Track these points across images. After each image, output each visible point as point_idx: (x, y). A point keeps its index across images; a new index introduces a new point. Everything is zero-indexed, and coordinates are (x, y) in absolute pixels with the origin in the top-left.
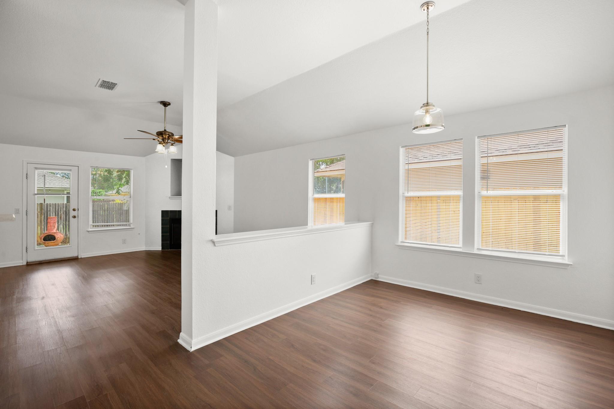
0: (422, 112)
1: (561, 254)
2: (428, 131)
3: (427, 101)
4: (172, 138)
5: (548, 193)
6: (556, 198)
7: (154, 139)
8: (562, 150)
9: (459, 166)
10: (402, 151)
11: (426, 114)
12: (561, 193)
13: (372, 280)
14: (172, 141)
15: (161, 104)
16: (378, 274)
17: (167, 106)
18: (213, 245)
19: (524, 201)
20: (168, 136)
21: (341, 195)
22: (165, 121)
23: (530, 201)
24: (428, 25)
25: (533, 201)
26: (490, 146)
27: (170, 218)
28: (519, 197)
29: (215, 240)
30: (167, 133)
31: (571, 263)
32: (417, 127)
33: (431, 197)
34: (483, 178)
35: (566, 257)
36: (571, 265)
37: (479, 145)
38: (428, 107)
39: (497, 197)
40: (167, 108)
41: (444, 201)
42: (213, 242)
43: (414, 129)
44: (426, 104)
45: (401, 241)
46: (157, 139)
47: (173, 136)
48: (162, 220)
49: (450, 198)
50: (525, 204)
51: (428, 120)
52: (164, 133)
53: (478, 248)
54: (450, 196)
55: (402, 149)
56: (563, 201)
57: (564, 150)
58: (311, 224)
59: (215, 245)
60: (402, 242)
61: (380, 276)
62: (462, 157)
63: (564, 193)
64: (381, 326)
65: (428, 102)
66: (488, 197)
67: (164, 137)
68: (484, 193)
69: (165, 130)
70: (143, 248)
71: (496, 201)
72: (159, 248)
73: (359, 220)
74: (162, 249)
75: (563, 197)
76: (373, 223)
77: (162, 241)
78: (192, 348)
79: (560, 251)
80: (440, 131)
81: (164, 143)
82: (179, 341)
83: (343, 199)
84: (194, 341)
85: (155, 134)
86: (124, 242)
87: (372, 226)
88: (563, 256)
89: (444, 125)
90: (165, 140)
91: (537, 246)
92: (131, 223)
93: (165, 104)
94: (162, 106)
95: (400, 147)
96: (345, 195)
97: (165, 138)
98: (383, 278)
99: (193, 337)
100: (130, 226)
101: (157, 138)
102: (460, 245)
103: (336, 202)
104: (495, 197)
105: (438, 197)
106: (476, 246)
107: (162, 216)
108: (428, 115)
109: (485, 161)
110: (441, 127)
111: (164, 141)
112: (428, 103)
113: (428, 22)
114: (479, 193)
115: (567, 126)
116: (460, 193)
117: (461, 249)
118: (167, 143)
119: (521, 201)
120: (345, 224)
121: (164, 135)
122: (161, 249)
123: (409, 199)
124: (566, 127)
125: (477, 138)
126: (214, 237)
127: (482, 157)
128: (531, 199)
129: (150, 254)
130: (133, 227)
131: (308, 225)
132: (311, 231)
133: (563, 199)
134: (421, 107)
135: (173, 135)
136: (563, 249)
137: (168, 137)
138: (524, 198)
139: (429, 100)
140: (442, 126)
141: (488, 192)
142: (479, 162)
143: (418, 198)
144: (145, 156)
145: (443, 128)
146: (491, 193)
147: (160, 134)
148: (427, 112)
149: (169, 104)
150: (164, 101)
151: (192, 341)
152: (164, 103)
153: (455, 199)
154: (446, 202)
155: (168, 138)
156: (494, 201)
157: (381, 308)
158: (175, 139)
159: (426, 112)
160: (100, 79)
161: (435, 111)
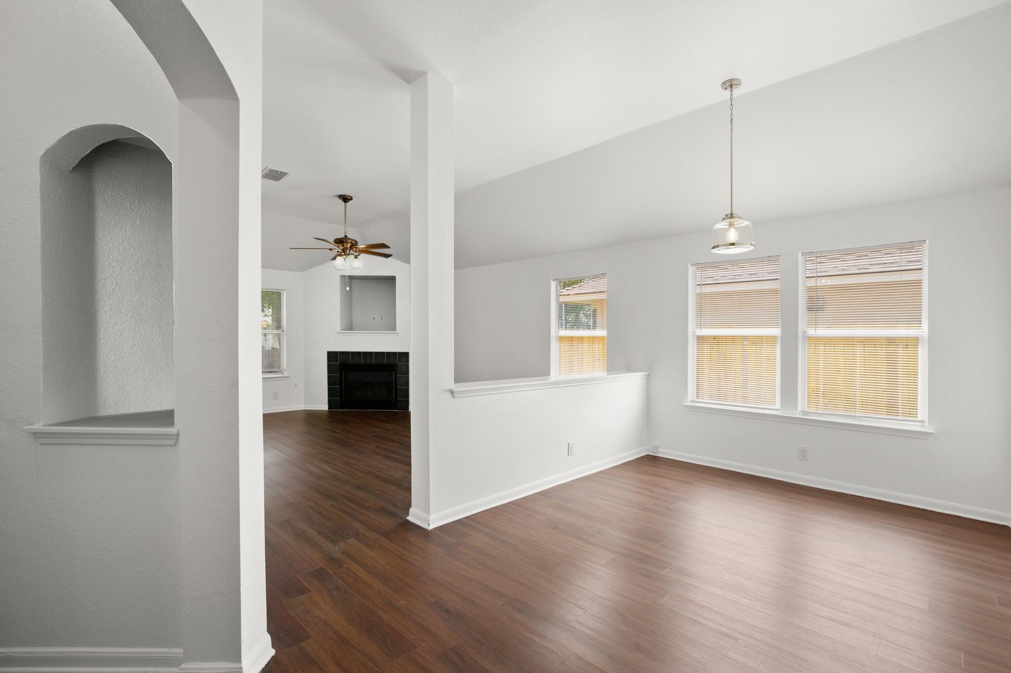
0: (725, 225)
1: (919, 419)
2: (733, 251)
3: (731, 212)
4: (357, 248)
5: (900, 335)
6: (914, 341)
7: (331, 250)
8: (921, 269)
9: (775, 291)
10: (691, 269)
11: (729, 228)
12: (919, 335)
13: (648, 455)
14: (355, 252)
15: (339, 199)
16: (657, 447)
17: (348, 202)
18: (451, 396)
19: (873, 345)
20: (350, 244)
21: (601, 332)
22: (345, 223)
23: (881, 345)
24: (732, 110)
25: (886, 345)
26: (820, 267)
27: (340, 363)
28: (864, 340)
29: (455, 390)
30: (350, 241)
31: (933, 432)
32: (718, 246)
33: (734, 339)
34: (810, 309)
35: (926, 424)
36: (933, 433)
37: (802, 267)
38: (732, 220)
39: (832, 339)
40: (348, 204)
41: (753, 343)
42: (452, 392)
43: (714, 248)
44: (730, 216)
45: (690, 400)
46: (335, 249)
47: (357, 245)
48: (329, 366)
49: (762, 339)
50: (875, 350)
51: (732, 236)
52: (344, 240)
53: (803, 410)
54: (762, 336)
55: (691, 267)
56: (923, 345)
57: (924, 269)
58: (555, 374)
59: (454, 397)
60: (693, 401)
61: (660, 450)
62: (779, 277)
63: (924, 335)
64: (669, 509)
65: (733, 212)
66: (818, 340)
67: (345, 246)
68: (811, 332)
69: (346, 236)
70: (301, 406)
71: (831, 344)
72: (324, 406)
73: (629, 369)
74: (329, 409)
75: (923, 340)
76: (649, 375)
77: (329, 396)
78: (430, 525)
79: (918, 416)
80: (747, 250)
81: (345, 254)
82: (408, 518)
83: (603, 338)
84: (432, 517)
85: (333, 242)
86: (276, 397)
87: (648, 378)
88: (922, 422)
89: (753, 243)
90: (347, 251)
91: (892, 409)
92: (285, 370)
93: (345, 199)
94: (341, 202)
95: (689, 265)
96: (606, 331)
97: (347, 248)
98: (663, 453)
99: (431, 511)
100: (283, 374)
101: (336, 247)
102: (778, 406)
103: (586, 342)
104: (830, 339)
105: (744, 338)
106: (800, 408)
107: (329, 360)
108: (732, 230)
109: (811, 283)
110: (752, 247)
111: (344, 252)
112: (732, 214)
113: (732, 105)
114: (804, 332)
115: (927, 241)
116: (776, 331)
117: (779, 412)
118: (349, 254)
119: (869, 345)
120: (608, 375)
121: (345, 244)
122: (327, 409)
123: (701, 339)
124: (926, 243)
125: (802, 256)
126: (452, 386)
127: (807, 277)
128: (883, 342)
129: (310, 417)
130: (287, 375)
131: (550, 375)
132: (557, 383)
133: (923, 343)
134: (724, 219)
135: (356, 242)
136: (922, 411)
137: (351, 246)
138: (872, 341)
139: (733, 210)
140: (752, 245)
141: (817, 331)
142: (804, 285)
143: (714, 338)
144: (302, 270)
145: (753, 247)
146: (822, 332)
147: (339, 241)
148: (731, 225)
149: (351, 199)
150: (344, 194)
151: (431, 517)
152: (345, 197)
153: (770, 341)
154: (756, 345)
155: (351, 248)
156: (829, 344)
157: (667, 489)
158: (361, 249)
159: (729, 226)
160: (267, 168)
161: (741, 223)
